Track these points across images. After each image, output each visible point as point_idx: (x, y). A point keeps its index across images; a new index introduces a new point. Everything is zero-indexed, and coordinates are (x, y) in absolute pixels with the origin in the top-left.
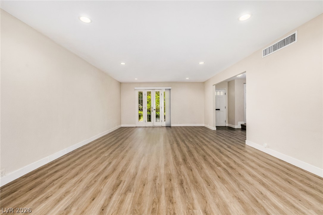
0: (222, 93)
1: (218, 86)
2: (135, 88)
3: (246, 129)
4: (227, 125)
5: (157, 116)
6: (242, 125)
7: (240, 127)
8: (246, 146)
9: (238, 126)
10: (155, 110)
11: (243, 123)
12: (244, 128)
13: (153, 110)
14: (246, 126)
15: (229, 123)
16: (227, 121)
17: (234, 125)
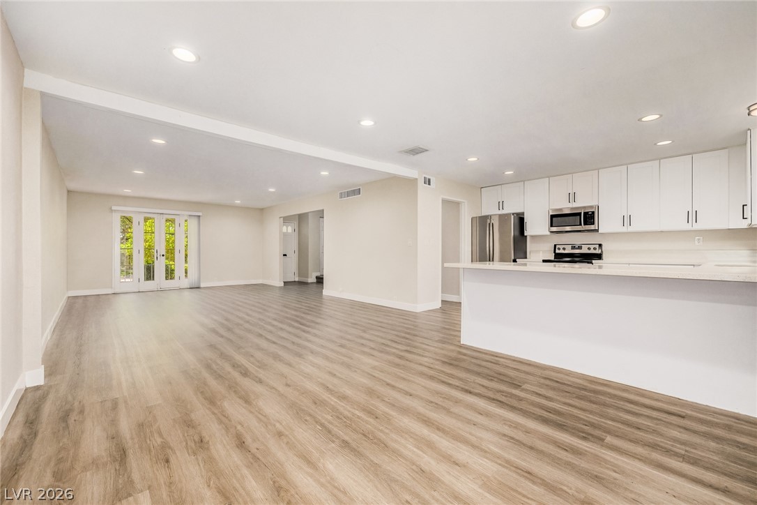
0: (290, 229)
1: (287, 220)
2: (114, 208)
3: (323, 283)
4: (297, 279)
5: (170, 273)
6: (317, 278)
7: (315, 281)
8: (324, 297)
9: (312, 279)
10: (163, 255)
11: (318, 274)
12: (320, 280)
13: (158, 256)
14: (323, 278)
15: (299, 276)
16: (297, 274)
17: (308, 278)
